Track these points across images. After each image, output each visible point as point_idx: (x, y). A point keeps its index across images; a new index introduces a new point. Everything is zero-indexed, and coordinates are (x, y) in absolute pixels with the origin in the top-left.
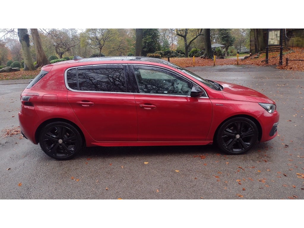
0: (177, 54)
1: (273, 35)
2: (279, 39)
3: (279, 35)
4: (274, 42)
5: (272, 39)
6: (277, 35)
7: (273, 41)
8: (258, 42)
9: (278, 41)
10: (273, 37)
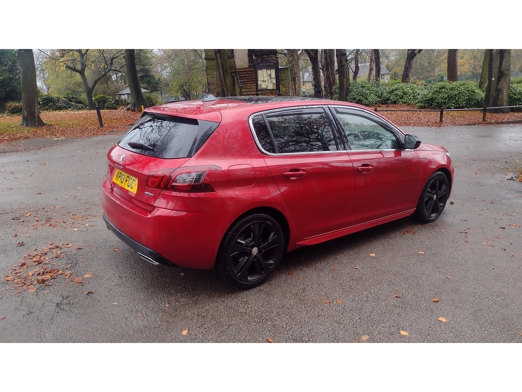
0: (68, 104)
1: (265, 75)
2: (274, 81)
3: (273, 75)
4: (267, 86)
5: (264, 81)
6: (270, 75)
7: (266, 83)
8: (226, 86)
9: (273, 84)
10: (266, 79)
